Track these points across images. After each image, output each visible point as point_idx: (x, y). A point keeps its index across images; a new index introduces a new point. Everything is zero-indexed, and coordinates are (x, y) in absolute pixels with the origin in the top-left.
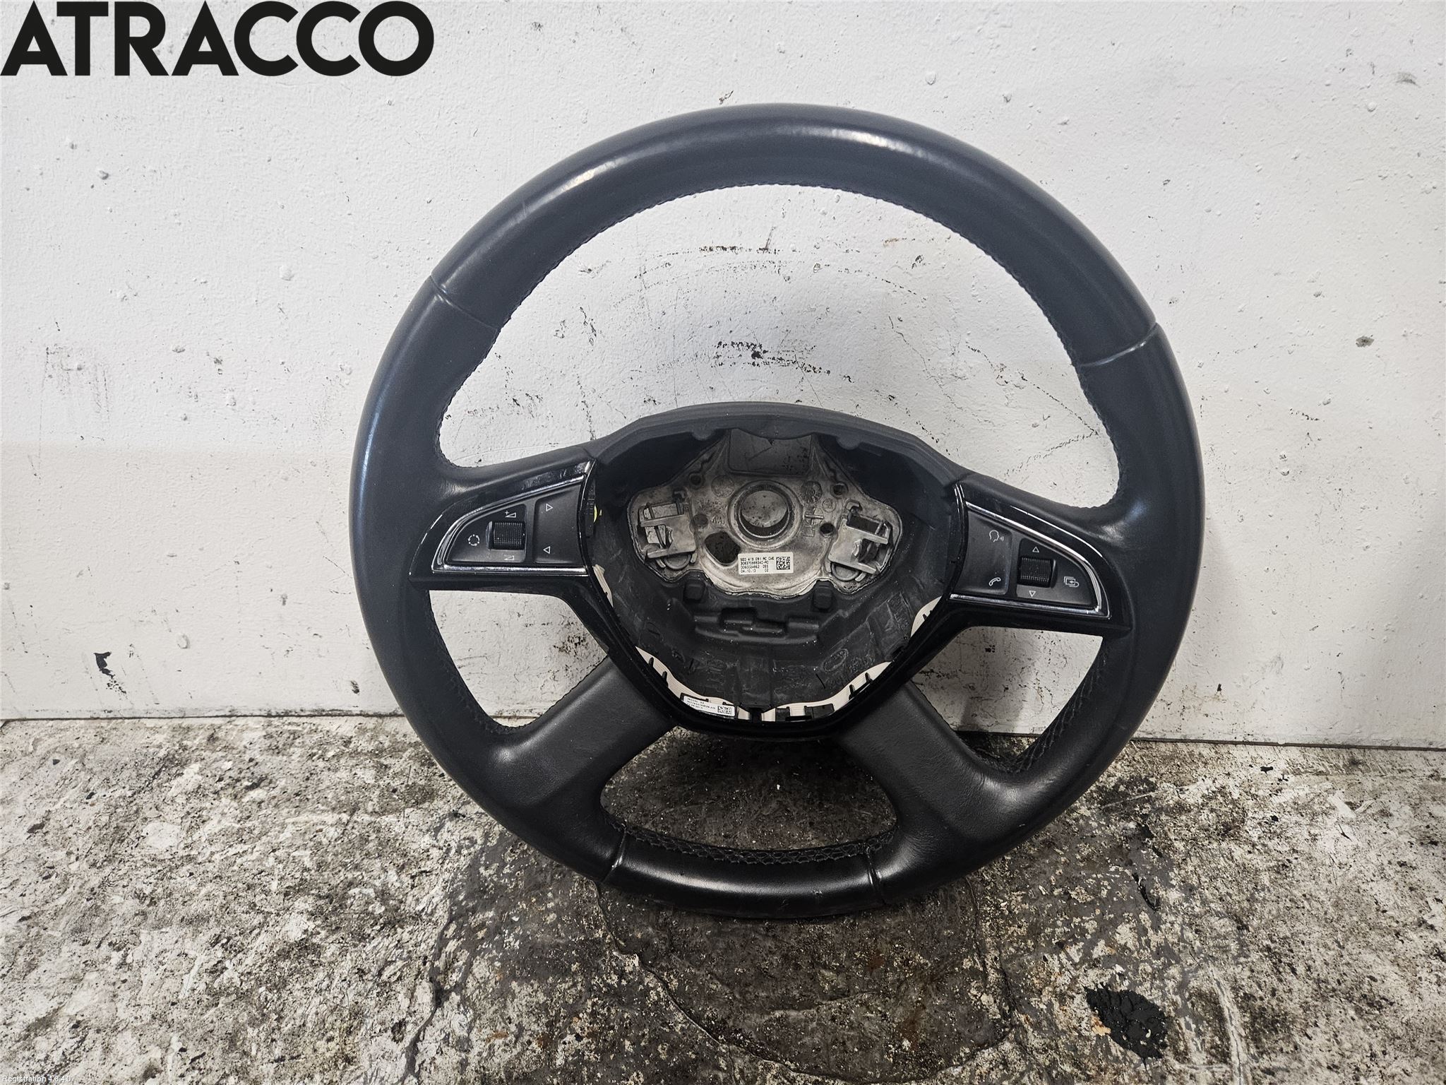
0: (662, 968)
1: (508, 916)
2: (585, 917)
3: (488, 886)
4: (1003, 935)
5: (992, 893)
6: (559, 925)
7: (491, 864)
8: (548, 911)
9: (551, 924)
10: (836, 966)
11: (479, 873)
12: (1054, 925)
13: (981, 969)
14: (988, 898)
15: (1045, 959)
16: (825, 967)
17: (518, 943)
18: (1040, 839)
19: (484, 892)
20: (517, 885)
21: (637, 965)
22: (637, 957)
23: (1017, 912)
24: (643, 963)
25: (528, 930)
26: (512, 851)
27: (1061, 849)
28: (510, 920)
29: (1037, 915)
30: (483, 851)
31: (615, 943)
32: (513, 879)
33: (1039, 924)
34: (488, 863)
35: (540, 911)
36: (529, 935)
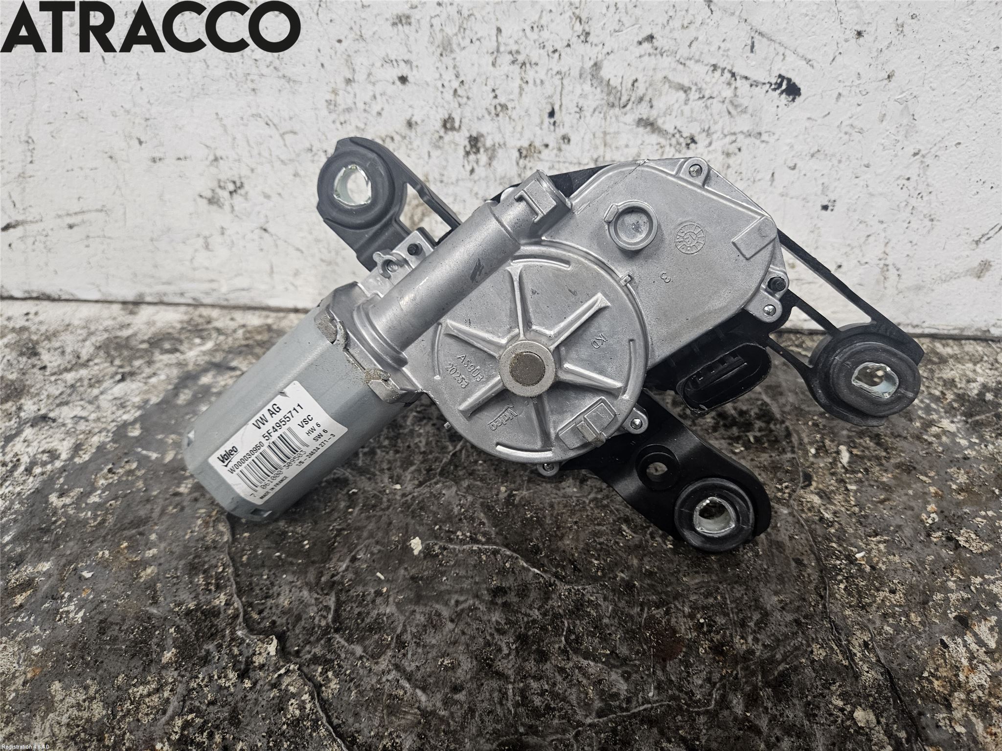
0: (315, 660)
1: (75, 569)
2: (205, 572)
3: (54, 522)
4: (870, 605)
5: (839, 538)
6: (159, 585)
7: (69, 490)
8: (144, 564)
9: (145, 583)
10: (605, 655)
11: (46, 502)
12: (944, 589)
13: (845, 663)
14: (834, 545)
15: (945, 646)
16: (587, 656)
17: (81, 614)
18: (892, 461)
19: (46, 531)
20: (104, 521)
21: (273, 653)
22: (275, 641)
23: (884, 568)
24: (283, 651)
25: (105, 591)
26: (110, 471)
28: (76, 577)
29: (916, 573)
30: (65, 471)
31: (244, 616)
32: (99, 513)
33: (921, 587)
34: (66, 487)
35: (132, 562)
36: (102, 602)
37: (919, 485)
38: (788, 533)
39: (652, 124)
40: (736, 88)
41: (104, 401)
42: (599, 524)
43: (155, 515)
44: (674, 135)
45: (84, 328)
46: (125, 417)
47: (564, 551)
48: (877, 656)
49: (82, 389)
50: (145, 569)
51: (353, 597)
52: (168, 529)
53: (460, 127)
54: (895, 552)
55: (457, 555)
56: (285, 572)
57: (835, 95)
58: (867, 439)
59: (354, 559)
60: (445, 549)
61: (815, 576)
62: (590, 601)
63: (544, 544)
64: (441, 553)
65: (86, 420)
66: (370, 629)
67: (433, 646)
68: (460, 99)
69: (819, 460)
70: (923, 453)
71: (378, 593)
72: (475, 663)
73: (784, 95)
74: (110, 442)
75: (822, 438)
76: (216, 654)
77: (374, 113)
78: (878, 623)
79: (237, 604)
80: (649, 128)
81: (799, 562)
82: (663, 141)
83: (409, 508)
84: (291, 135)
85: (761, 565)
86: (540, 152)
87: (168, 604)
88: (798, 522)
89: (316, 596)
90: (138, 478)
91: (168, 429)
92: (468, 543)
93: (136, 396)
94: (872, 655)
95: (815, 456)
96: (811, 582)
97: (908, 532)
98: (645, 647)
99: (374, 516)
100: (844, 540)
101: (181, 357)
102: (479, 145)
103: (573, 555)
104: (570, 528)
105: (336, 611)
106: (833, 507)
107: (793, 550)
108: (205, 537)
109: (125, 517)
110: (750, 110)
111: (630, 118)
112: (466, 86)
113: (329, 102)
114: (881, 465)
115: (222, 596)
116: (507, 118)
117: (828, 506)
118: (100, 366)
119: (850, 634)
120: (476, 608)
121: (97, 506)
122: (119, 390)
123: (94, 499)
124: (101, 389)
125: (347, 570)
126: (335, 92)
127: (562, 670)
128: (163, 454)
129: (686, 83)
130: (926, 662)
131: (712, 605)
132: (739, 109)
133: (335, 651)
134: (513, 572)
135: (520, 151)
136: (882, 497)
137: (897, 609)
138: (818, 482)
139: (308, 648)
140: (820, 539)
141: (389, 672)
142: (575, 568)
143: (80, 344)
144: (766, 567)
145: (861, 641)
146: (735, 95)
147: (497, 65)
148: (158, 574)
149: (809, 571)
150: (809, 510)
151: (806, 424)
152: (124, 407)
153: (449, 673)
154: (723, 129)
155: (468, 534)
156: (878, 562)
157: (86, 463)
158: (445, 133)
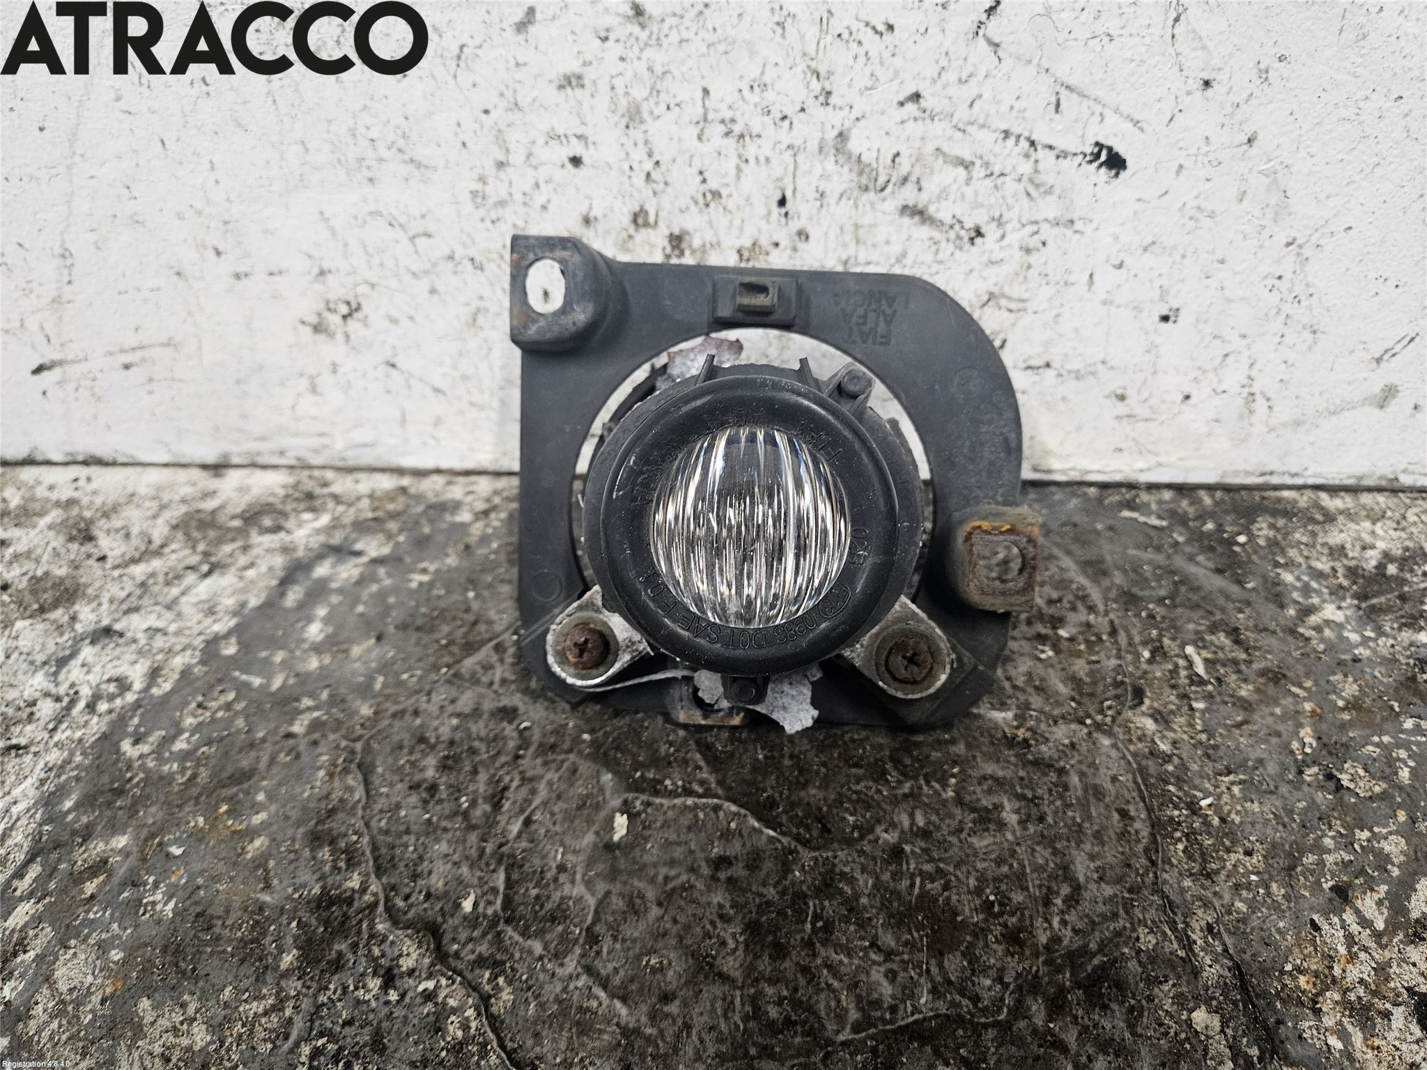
0: (481, 962)
1: (160, 844)
2: (332, 842)
3: (131, 779)
4: (1217, 872)
5: (1178, 778)
6: (272, 863)
7: (146, 734)
8: (251, 834)
9: (253, 860)
10: (863, 948)
11: (118, 752)
12: (1319, 848)
13: (1181, 953)
14: (1172, 788)
15: (1316, 928)
17: (171, 905)
18: (1255, 666)
19: (120, 792)
20: (194, 776)
23: (1237, 819)
24: (439, 950)
25: (201, 873)
26: (200, 706)
27: (1301, 687)
28: (162, 855)
29: (1280, 827)
30: (140, 706)
31: (386, 903)
32: (188, 764)
33: (1287, 847)
34: (142, 730)
35: (235, 832)
36: (198, 888)
37: (1290, 700)
38: (1110, 773)
39: (921, 213)
40: (1037, 161)
41: (186, 605)
42: (856, 765)
43: (263, 765)
44: (951, 227)
45: (154, 498)
46: (217, 628)
47: (808, 804)
48: (1224, 944)
49: (156, 589)
50: (252, 841)
51: (528, 874)
52: (280, 784)
53: (656, 222)
54: (1253, 797)
55: (665, 813)
56: (437, 841)
57: (1175, 168)
58: (1222, 636)
59: (528, 822)
60: (649, 804)
61: (1145, 833)
62: (842, 874)
63: (781, 794)
64: (645, 811)
65: (163, 632)
66: (553, 919)
67: (634, 941)
68: (655, 186)
69: (1155, 667)
70: (1297, 654)
71: (561, 868)
72: (691, 961)
73: (1103, 169)
74: (198, 663)
75: (1161, 636)
76: (350, 956)
77: (537, 206)
78: (1227, 897)
79: (375, 886)
80: (917, 218)
81: (1124, 814)
82: (937, 235)
83: (600, 747)
84: (424, 239)
85: (1074, 818)
86: (767, 253)
87: (285, 889)
88: (1124, 757)
89: (479, 874)
90: (237, 713)
91: (274, 643)
92: (679, 796)
93: (230, 596)
94: (1217, 943)
95: (1151, 661)
96: (1138, 841)
97: (1272, 768)
98: (916, 935)
99: (554, 761)
100: (1185, 781)
101: (288, 538)
102: (684, 245)
103: (820, 809)
104: (817, 772)
105: (506, 896)
106: (1170, 735)
107: (1117, 797)
108: (329, 794)
109: (223, 769)
110: (1057, 190)
111: (891, 204)
112: (663, 168)
113: (474, 194)
114: (1239, 672)
115: (355, 876)
116: (721, 209)
117: (1166, 733)
118: (179, 554)
119: (1188, 914)
120: (692, 887)
121: (185, 756)
122: (204, 589)
123: (180, 745)
124: (182, 587)
125: (519, 836)
126: (482, 179)
127: (805, 970)
128: (269, 678)
129: (968, 157)
130: (1290, 950)
131: (1007, 877)
132: (1042, 189)
133: (506, 950)
134: (741, 835)
135: (739, 251)
136: (1239, 719)
137: (1253, 877)
138: (1152, 700)
139: (470, 946)
140: (1152, 781)
141: (578, 976)
142: (824, 826)
143: (149, 522)
144: (1079, 820)
145: (1203, 923)
146: (1036, 171)
147: (704, 138)
148: (269, 847)
149: (1138, 825)
150: (1140, 739)
151: (1138, 615)
152: (213, 613)
153: (658, 976)
154: (1020, 217)
155: (680, 783)
156: (1230, 812)
157: (168, 696)
158: (637, 230)
